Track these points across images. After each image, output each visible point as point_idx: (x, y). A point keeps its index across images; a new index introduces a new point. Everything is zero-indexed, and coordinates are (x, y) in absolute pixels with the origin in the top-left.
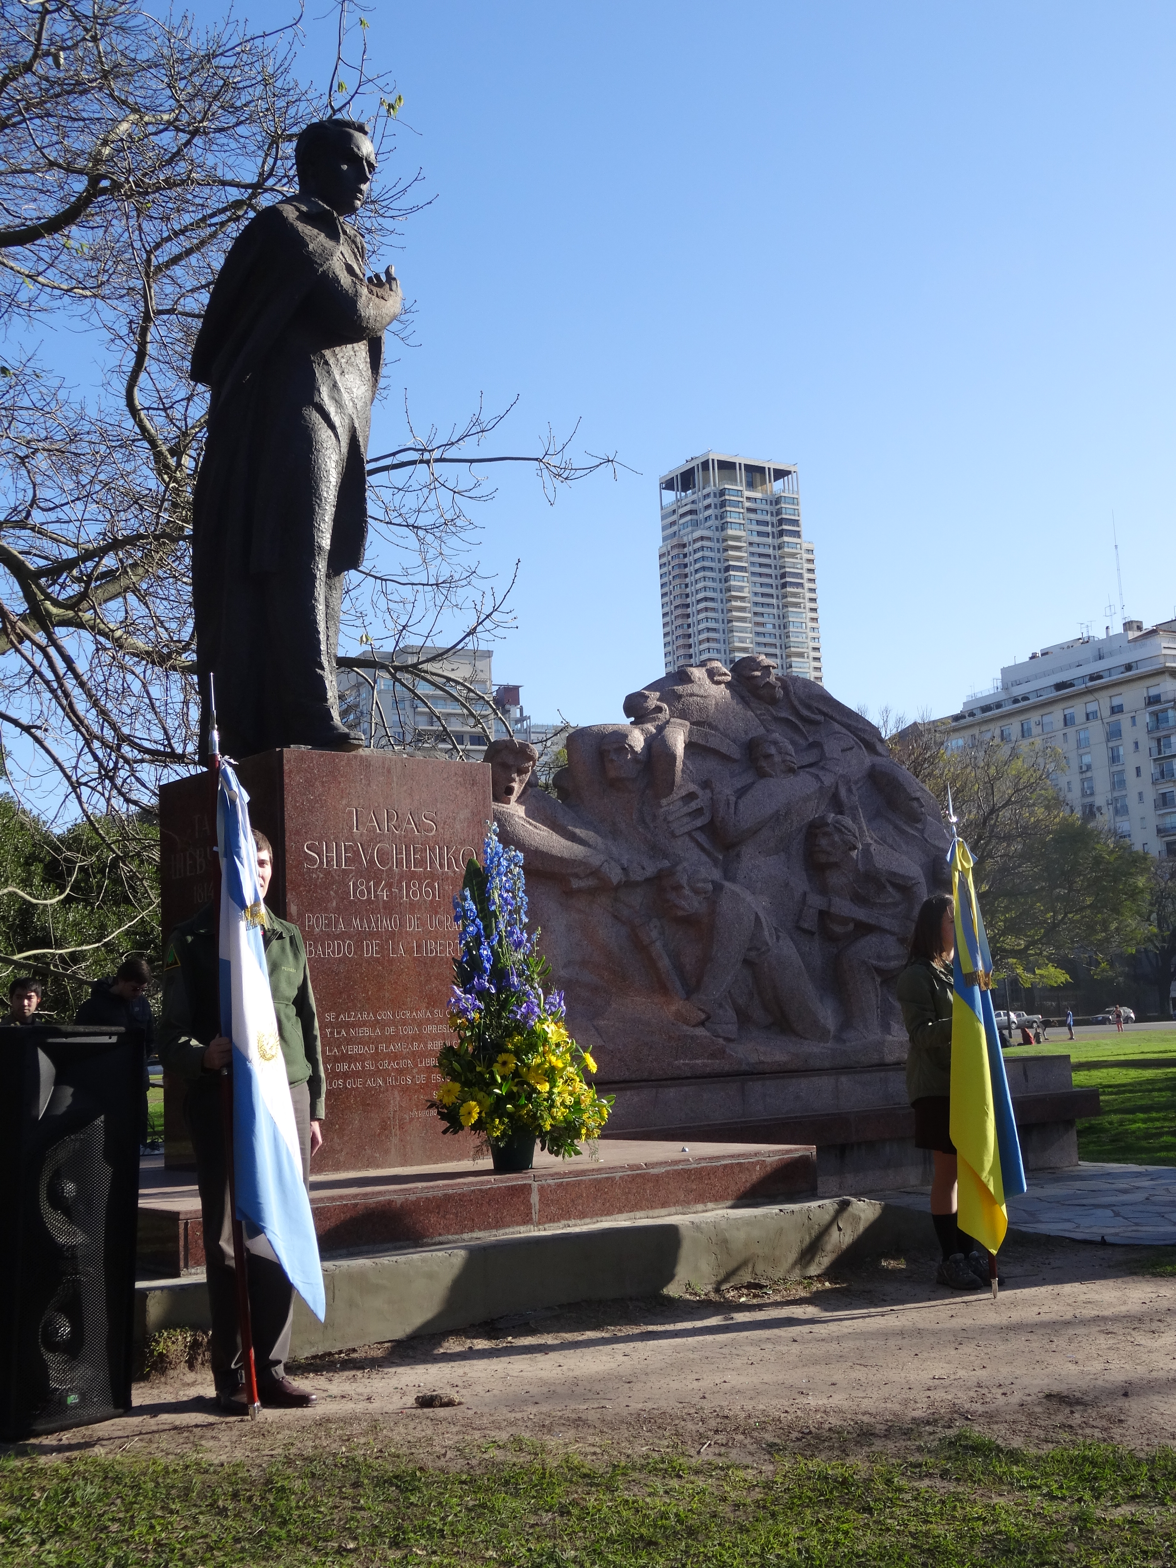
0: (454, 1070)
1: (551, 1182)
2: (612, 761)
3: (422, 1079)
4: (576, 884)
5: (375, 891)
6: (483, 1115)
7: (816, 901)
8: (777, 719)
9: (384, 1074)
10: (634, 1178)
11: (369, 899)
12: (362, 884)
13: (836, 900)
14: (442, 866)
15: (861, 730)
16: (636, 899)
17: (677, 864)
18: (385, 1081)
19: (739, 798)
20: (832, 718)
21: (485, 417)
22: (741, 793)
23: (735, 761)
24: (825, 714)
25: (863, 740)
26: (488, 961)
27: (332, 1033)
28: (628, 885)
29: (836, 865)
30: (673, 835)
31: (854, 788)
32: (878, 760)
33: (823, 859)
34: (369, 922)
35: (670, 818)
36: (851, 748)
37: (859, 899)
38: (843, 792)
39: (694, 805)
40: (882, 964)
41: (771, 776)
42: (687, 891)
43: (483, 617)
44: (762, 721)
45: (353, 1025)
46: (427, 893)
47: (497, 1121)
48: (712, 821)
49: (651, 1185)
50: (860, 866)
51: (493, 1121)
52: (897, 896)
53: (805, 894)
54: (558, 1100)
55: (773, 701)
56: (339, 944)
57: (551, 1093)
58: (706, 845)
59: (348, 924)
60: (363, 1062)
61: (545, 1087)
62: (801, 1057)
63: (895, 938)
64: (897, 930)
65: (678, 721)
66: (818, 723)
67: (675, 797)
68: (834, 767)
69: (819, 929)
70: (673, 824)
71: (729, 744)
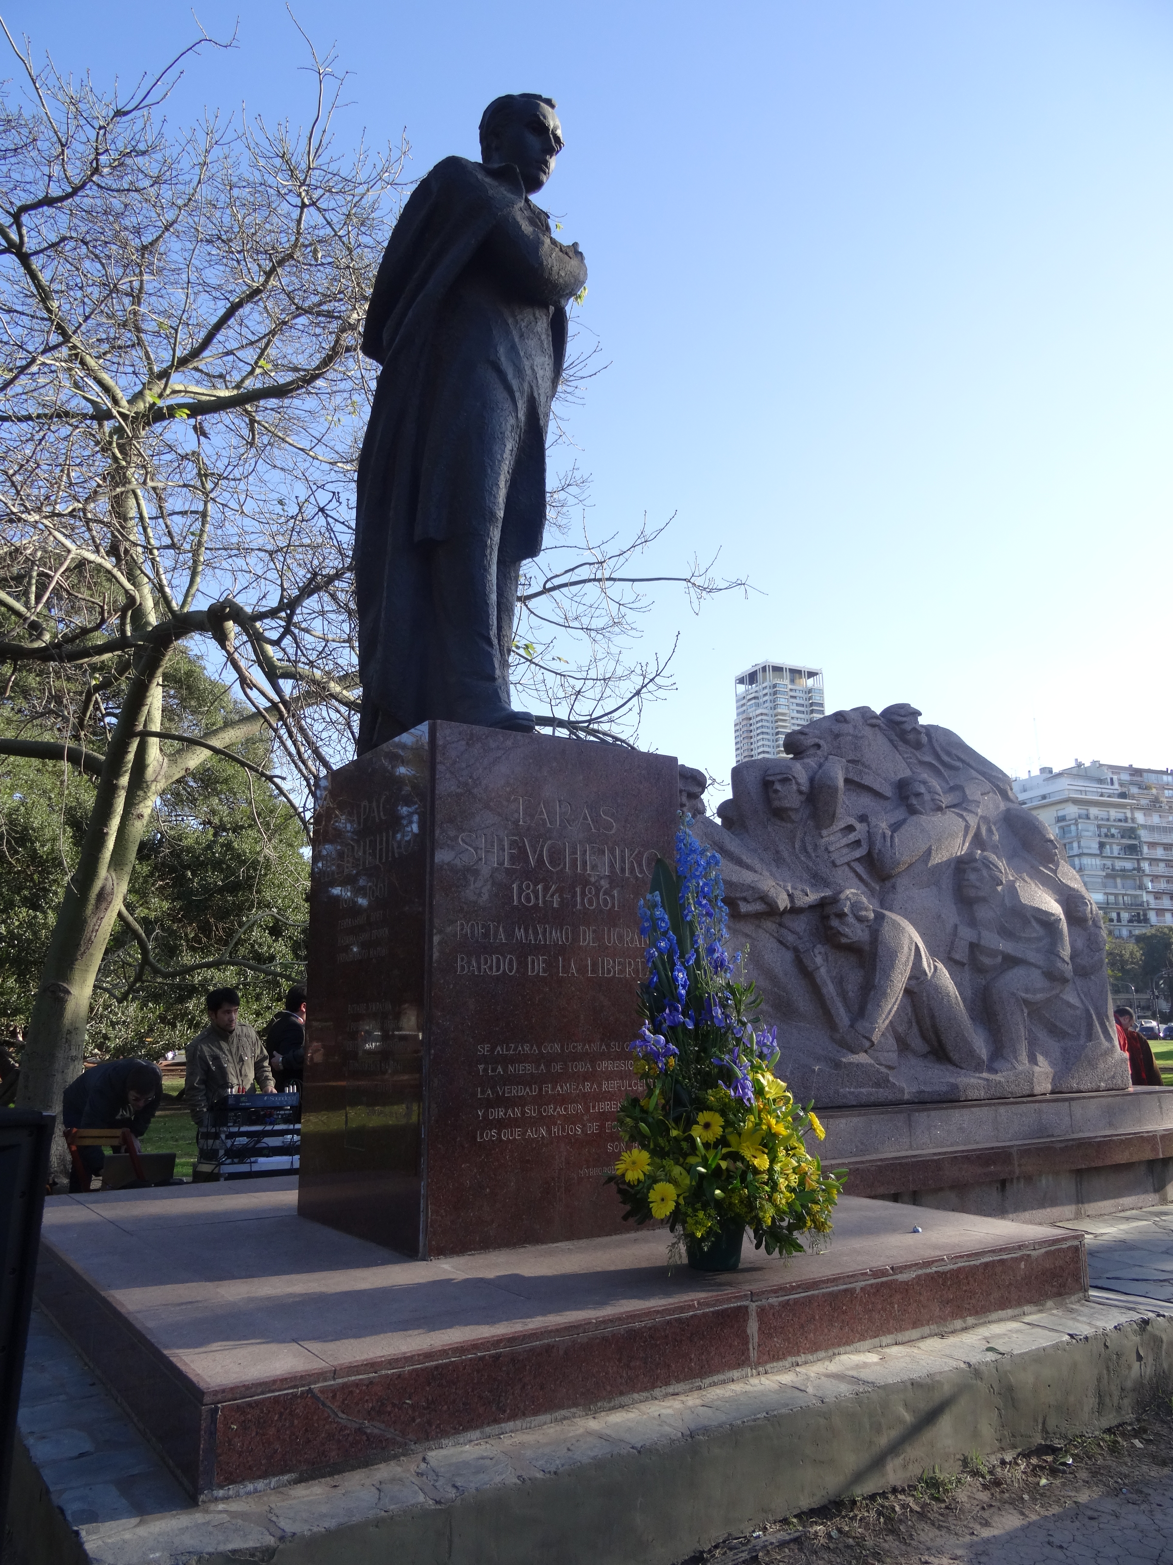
0: (640, 1132)
1: (773, 1300)
2: (776, 791)
3: (593, 1128)
4: (744, 908)
5: (544, 896)
6: (682, 1201)
7: (967, 934)
8: (922, 763)
9: (549, 1122)
10: (878, 1288)
11: (536, 905)
12: (528, 887)
13: (985, 934)
14: (623, 870)
15: (995, 777)
16: (800, 924)
17: (841, 892)
18: (549, 1131)
19: (893, 831)
20: (968, 765)
21: (647, 532)
22: (896, 827)
23: (886, 798)
24: (963, 761)
25: (997, 787)
26: (684, 986)
27: (485, 1070)
28: (794, 911)
29: (984, 900)
30: (834, 865)
31: (994, 828)
32: (1011, 805)
33: (972, 893)
34: (536, 933)
35: (831, 849)
36: (988, 793)
37: (1006, 933)
39: (852, 837)
40: (1028, 996)
41: (921, 813)
42: (851, 919)
43: (646, 681)
44: (908, 764)
45: (512, 1060)
46: (605, 900)
47: (701, 1214)
48: (869, 854)
49: (898, 1296)
50: (1007, 901)
51: (696, 1210)
52: (1040, 931)
53: (956, 926)
54: (782, 1183)
55: (918, 746)
56: (498, 960)
57: (771, 1171)
58: (865, 876)
59: (510, 934)
60: (523, 1106)
61: (762, 1162)
62: (961, 1087)
63: (1039, 972)
64: (1041, 963)
65: (835, 758)
66: (957, 769)
67: (834, 829)
68: (976, 809)
69: (969, 961)
70: (834, 855)
71: (881, 782)
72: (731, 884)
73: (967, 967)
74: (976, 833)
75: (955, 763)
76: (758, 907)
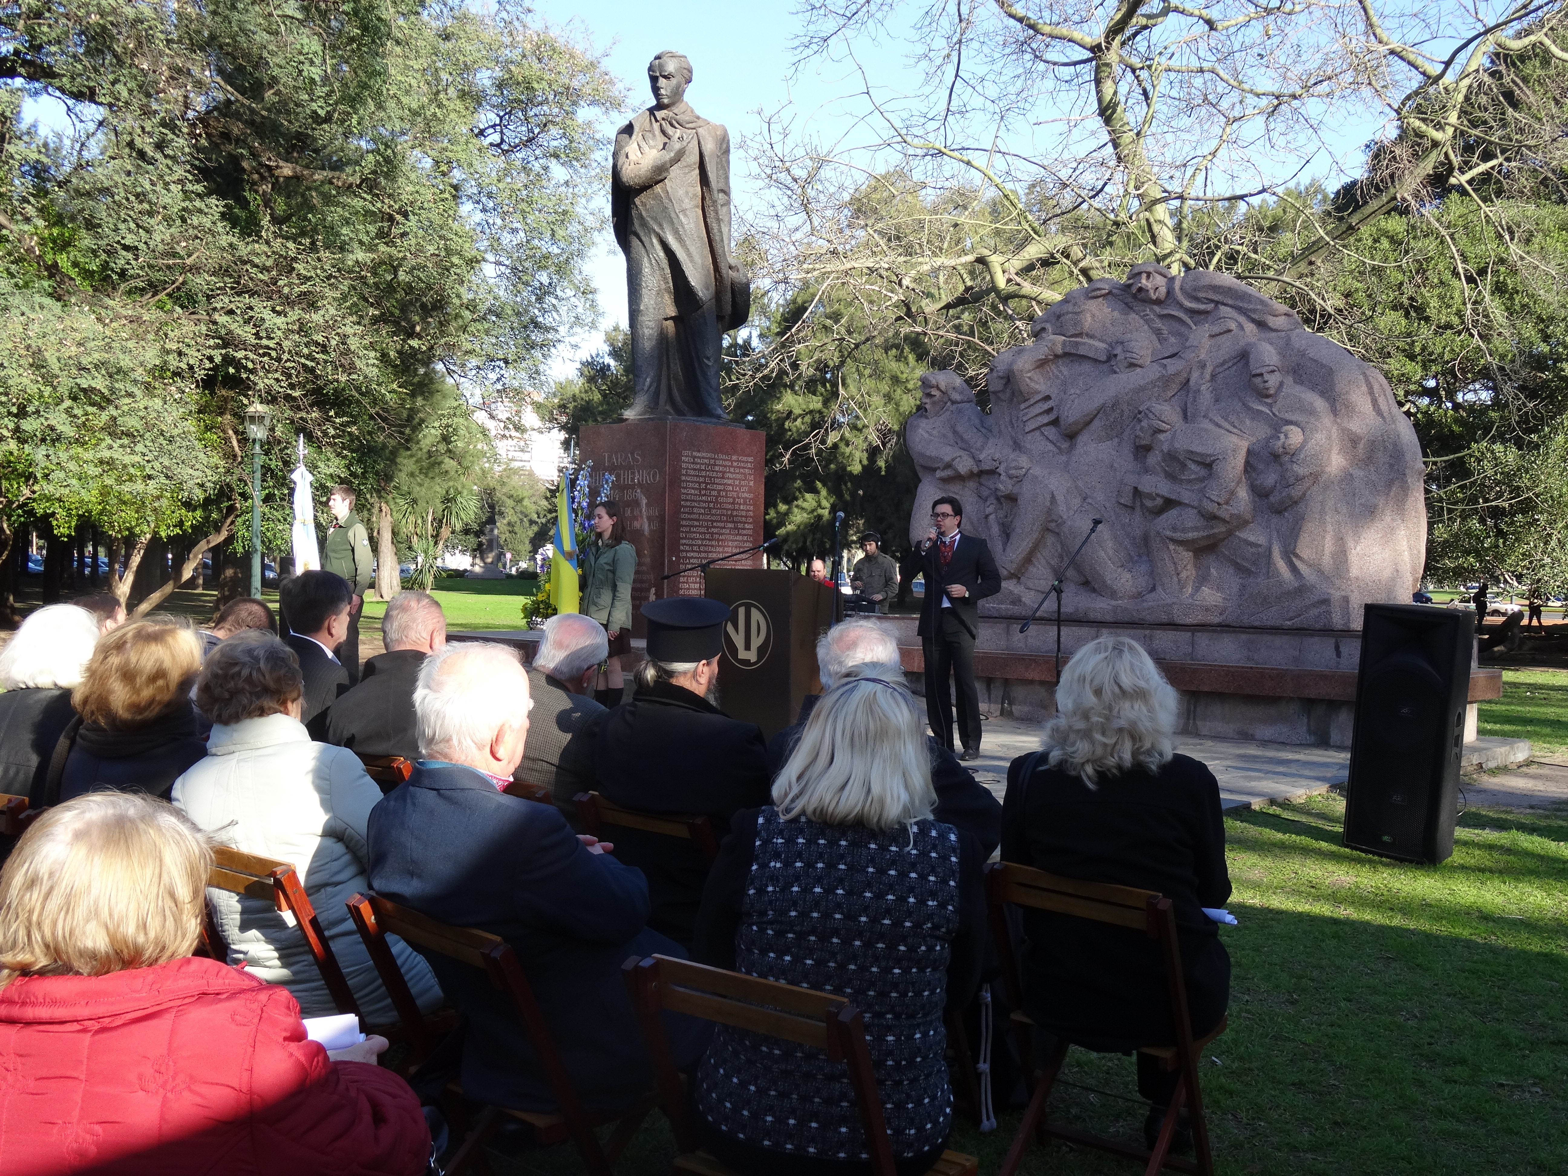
4: (939, 474)
7: (1133, 479)
8: (1162, 317)
14: (643, 480)
15: (1251, 310)
20: (1223, 304)
24: (1217, 303)
25: (1253, 320)
28: (986, 472)
30: (1025, 432)
32: (1259, 338)
35: (1025, 419)
36: (1230, 331)
37: (1169, 477)
38: (1195, 376)
40: (1178, 535)
42: (1004, 477)
44: (1146, 321)
46: (635, 495)
48: (1057, 418)
50: (1165, 447)
52: (1203, 472)
53: (1126, 473)
55: (1157, 301)
63: (1195, 511)
64: (1196, 503)
65: (1052, 337)
66: (1206, 312)
67: (1032, 401)
68: (1189, 355)
69: (1138, 504)
70: (1029, 423)
71: (1097, 349)
72: (930, 457)
73: (1138, 509)
74: (1188, 380)
75: (1202, 307)
76: (949, 473)
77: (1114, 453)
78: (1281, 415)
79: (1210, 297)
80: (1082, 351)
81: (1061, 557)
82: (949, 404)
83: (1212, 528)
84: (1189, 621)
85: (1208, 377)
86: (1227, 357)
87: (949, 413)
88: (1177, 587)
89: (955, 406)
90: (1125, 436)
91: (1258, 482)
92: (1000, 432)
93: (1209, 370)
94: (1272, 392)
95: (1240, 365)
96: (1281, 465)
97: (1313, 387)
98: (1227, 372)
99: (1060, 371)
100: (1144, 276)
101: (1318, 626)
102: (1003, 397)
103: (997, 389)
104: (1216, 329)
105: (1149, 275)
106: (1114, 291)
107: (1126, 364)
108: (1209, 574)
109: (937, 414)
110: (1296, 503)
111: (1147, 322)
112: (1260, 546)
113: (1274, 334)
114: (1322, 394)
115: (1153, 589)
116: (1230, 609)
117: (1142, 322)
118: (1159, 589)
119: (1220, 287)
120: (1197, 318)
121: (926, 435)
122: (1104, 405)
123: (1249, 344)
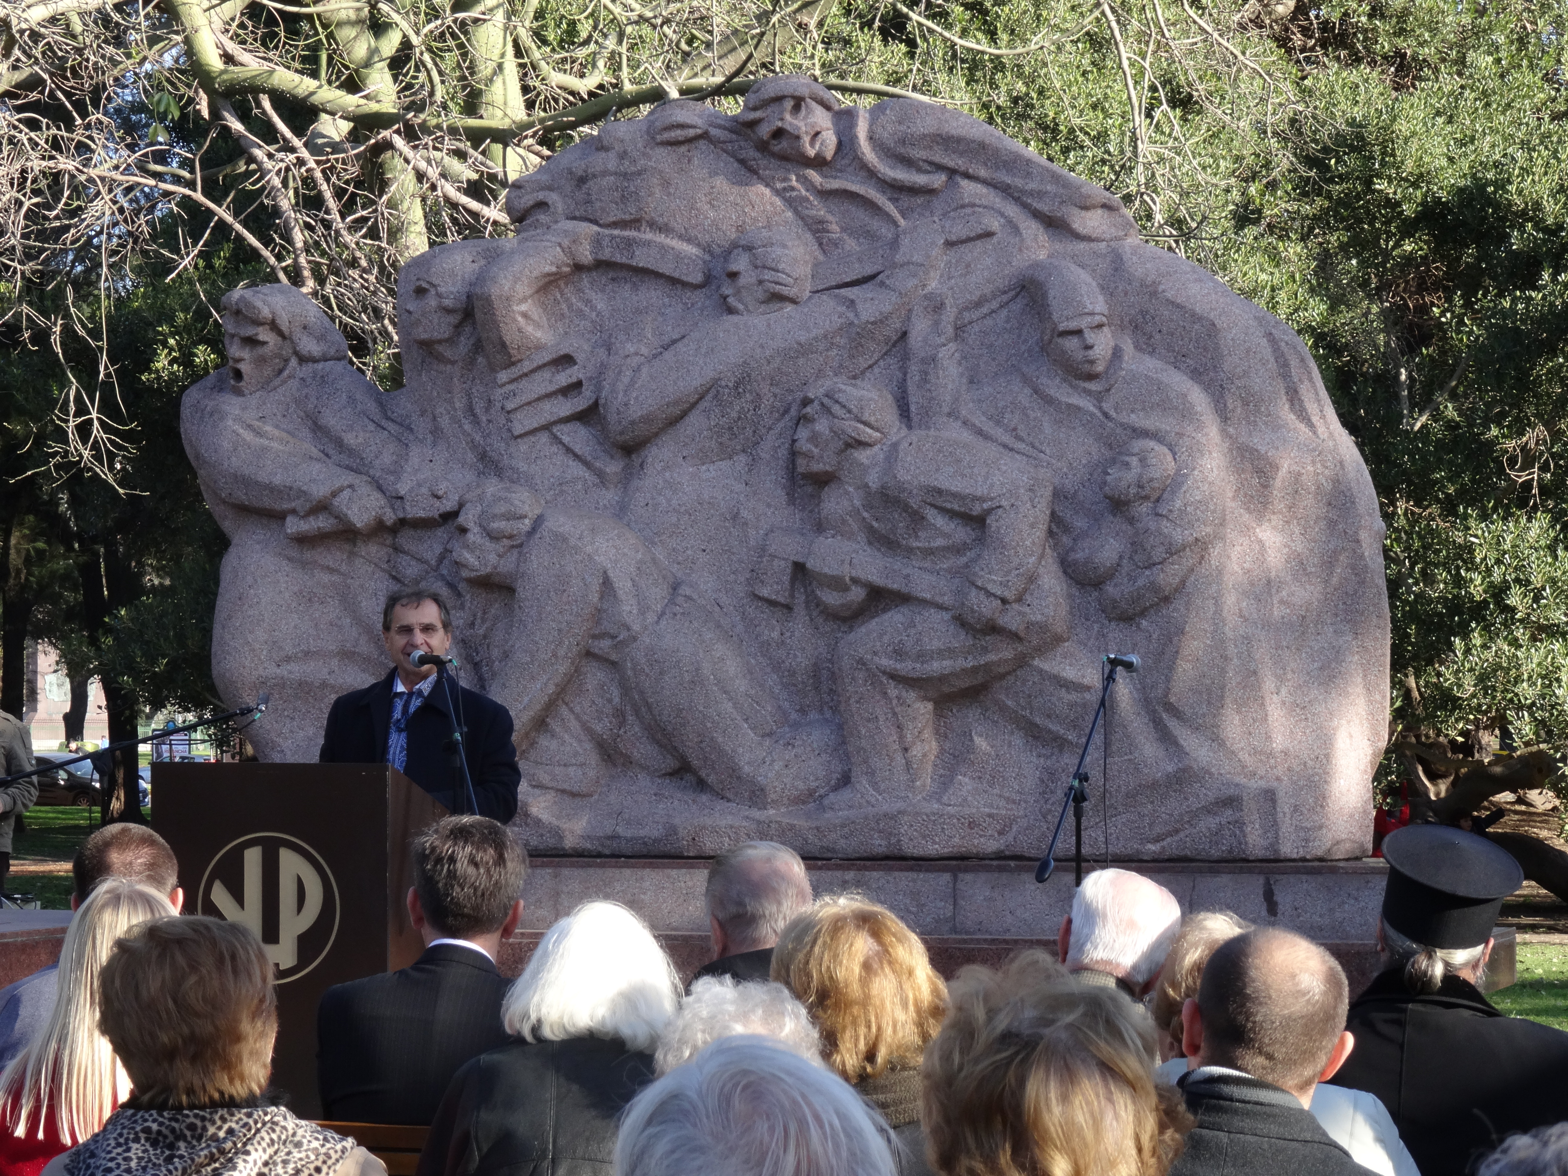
7: (791, 545)
15: (1031, 193)
19: (649, 359)
24: (952, 173)
29: (833, 477)
30: (514, 434)
35: (513, 405)
36: (989, 234)
37: (883, 541)
38: (920, 328)
39: (564, 378)
41: (736, 312)
42: (474, 536)
48: (593, 405)
50: (872, 478)
52: (960, 533)
53: (770, 532)
58: (577, 449)
62: (682, 833)
63: (947, 616)
64: (947, 600)
65: (570, 225)
66: (929, 191)
67: (527, 366)
68: (904, 281)
69: (800, 598)
70: (519, 415)
71: (679, 257)
72: (271, 489)
73: (800, 610)
74: (905, 334)
75: (921, 179)
76: (321, 523)
77: (739, 487)
78: (1124, 418)
79: (937, 159)
80: (641, 259)
81: (620, 715)
82: (294, 362)
83: (985, 650)
84: (932, 849)
85: (950, 331)
86: (988, 290)
87: (294, 384)
88: (904, 777)
89: (308, 369)
90: (765, 451)
91: (1079, 556)
92: (436, 432)
93: (949, 315)
94: (1100, 368)
95: (1017, 306)
96: (1131, 521)
97: (1178, 360)
98: (989, 322)
99: (588, 302)
100: (789, 104)
101: (1215, 853)
102: (448, 353)
103: (436, 335)
104: (959, 231)
105: (798, 103)
106: (713, 132)
107: (760, 294)
108: (971, 749)
109: (265, 385)
110: (1167, 599)
111: (791, 203)
112: (1088, 688)
113: (1082, 246)
114: (1196, 375)
115: (845, 780)
116: (1023, 823)
117: (778, 201)
118: (863, 783)
119: (959, 140)
120: (906, 201)
121: (248, 436)
122: (716, 382)
123: (1036, 265)
